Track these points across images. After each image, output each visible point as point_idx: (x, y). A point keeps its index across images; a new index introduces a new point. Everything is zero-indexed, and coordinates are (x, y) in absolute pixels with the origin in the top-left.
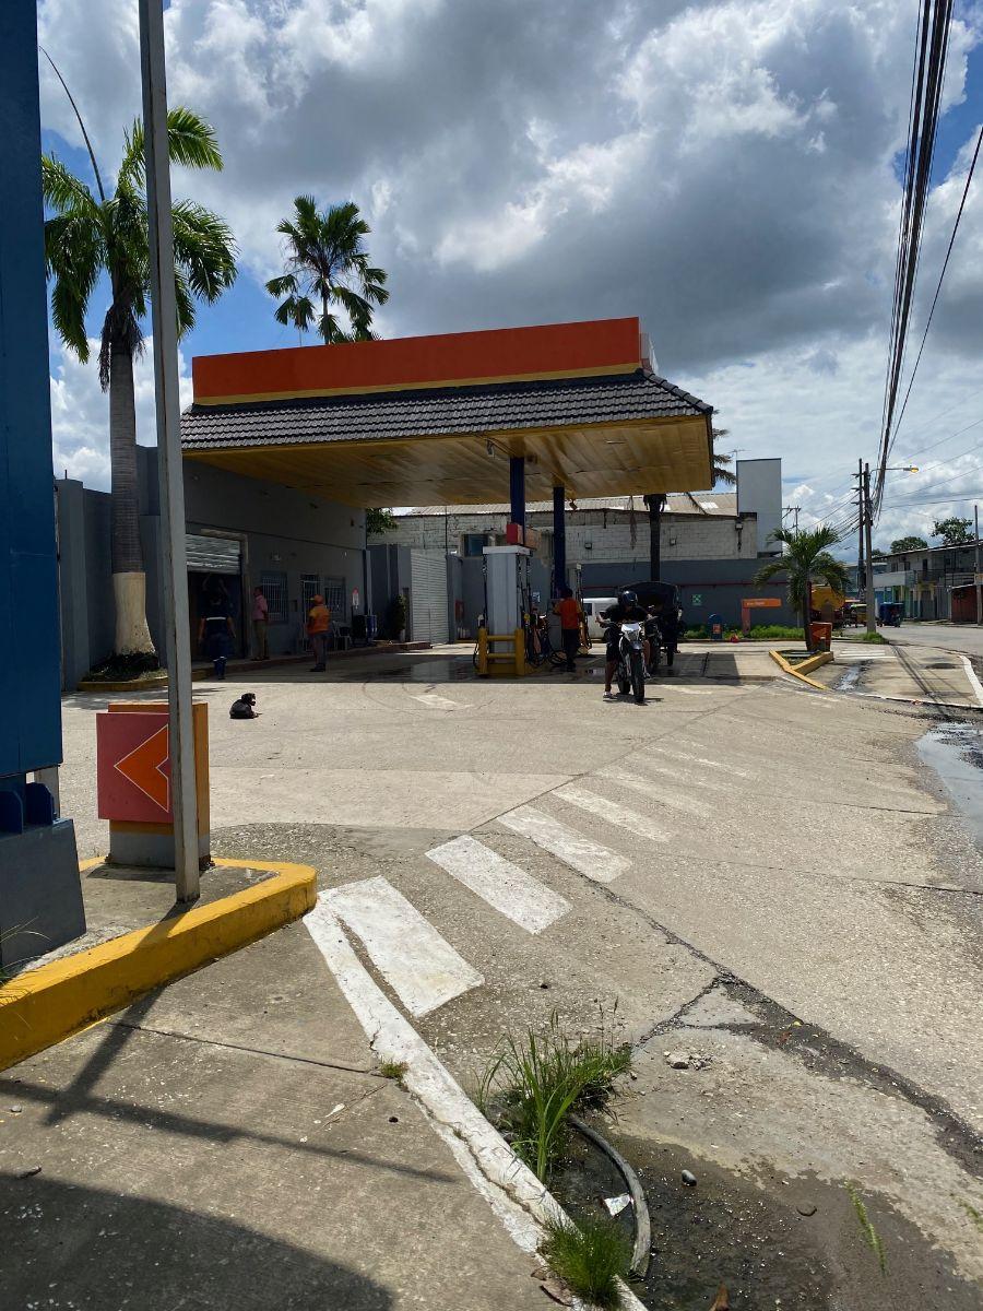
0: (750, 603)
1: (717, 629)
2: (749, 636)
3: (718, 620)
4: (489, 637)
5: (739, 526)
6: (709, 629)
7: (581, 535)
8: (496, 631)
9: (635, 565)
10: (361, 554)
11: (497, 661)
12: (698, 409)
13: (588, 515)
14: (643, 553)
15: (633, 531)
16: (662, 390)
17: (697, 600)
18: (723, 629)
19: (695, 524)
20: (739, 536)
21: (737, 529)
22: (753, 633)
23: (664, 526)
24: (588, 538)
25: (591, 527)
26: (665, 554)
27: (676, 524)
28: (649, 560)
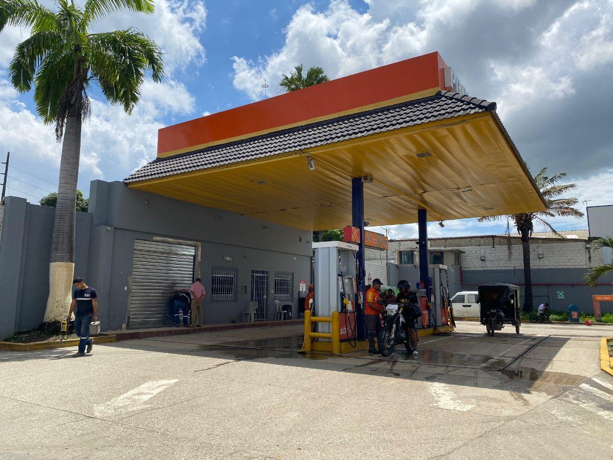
0: (599, 298)
1: (575, 315)
2: (600, 321)
3: (575, 309)
4: (314, 318)
5: (588, 246)
6: (569, 315)
7: (478, 252)
8: (320, 313)
9: (515, 271)
10: (309, 258)
11: (320, 340)
12: (480, 107)
13: (482, 240)
14: (519, 264)
15: (509, 249)
16: (454, 100)
17: (561, 295)
18: (580, 315)
19: (555, 245)
20: (589, 252)
21: (587, 248)
22: (603, 319)
23: (532, 246)
24: (483, 254)
25: (484, 247)
26: (534, 264)
27: (542, 245)
28: (523, 268)
